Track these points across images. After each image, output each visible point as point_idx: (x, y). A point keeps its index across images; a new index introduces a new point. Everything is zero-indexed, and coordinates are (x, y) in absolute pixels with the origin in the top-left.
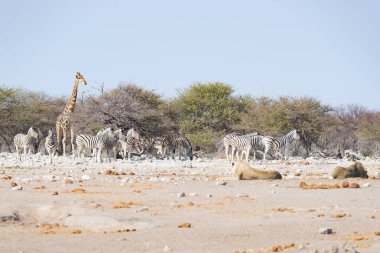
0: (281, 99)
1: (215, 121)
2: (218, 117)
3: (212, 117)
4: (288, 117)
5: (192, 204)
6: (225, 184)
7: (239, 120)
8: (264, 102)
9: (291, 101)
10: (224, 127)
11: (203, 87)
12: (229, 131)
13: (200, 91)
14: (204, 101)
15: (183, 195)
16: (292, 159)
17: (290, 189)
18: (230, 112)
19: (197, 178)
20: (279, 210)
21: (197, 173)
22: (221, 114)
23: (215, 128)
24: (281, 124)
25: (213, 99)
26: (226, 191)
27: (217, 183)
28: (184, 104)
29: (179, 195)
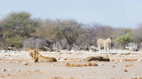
0: (57, 19)
1: (22, 31)
2: (24, 29)
3: (21, 29)
4: (60, 29)
5: (9, 75)
6: (27, 64)
7: (35, 31)
8: (48, 22)
9: (62, 21)
10: (27, 34)
11: (15, 14)
12: (29, 36)
13: (14, 16)
14: (16, 21)
15: (5, 70)
16: (62, 51)
17: (61, 67)
18: (30, 27)
19: (13, 61)
20: (55, 78)
21: (13, 59)
22: (25, 28)
23: (22, 35)
24: (56, 33)
25: (21, 20)
26: (27, 68)
27: (23, 64)
28: (5, 23)
29: (2, 70)
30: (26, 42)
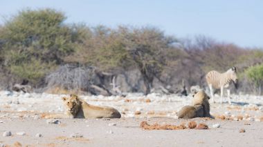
0: (120, 27)
1: (46, 51)
2: (49, 47)
3: (43, 47)
4: (128, 49)
5: (19, 144)
6: (56, 123)
7: (72, 51)
8: (101, 32)
9: (131, 31)
10: (55, 57)
11: (32, 14)
12: (59, 62)
13: (30, 18)
14: (33, 29)
15: (10, 134)
16: (130, 96)
17: (130, 129)
18: (63, 42)
19: (25, 116)
21: (25, 110)
22: (52, 44)
23: (45, 60)
24: (119, 56)
25: (43, 26)
26: (57, 129)
27: (48, 121)
28: (10, 32)
29: (5, 134)
30: (54, 74)
